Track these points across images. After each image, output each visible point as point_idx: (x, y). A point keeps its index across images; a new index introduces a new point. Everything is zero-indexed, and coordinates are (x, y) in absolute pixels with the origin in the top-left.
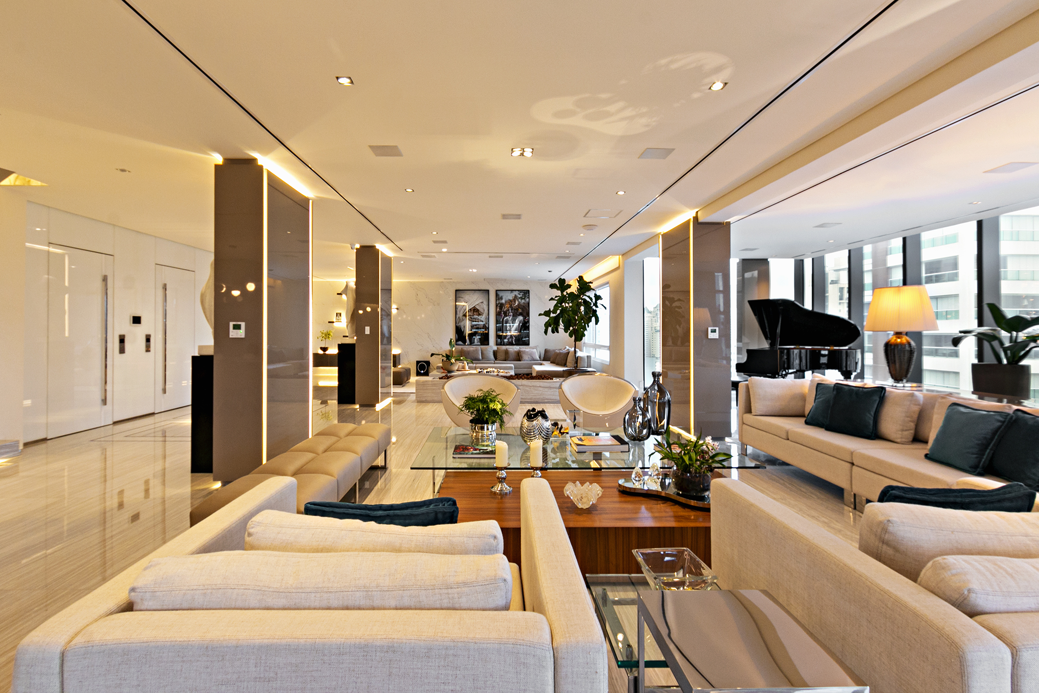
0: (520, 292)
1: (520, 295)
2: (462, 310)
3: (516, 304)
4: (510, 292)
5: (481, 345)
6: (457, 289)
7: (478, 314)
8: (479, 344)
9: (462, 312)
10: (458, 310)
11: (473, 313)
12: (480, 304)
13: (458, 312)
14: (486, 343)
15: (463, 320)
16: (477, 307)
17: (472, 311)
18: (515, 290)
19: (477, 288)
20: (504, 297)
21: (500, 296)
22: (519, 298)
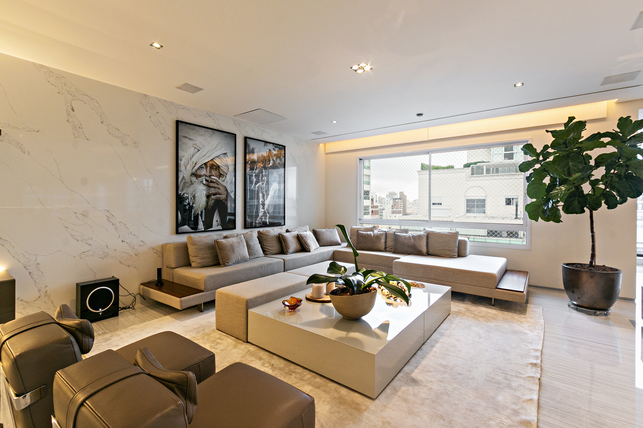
0: (276, 147)
1: (275, 150)
2: (191, 163)
3: (271, 164)
4: (263, 143)
5: (224, 229)
6: (180, 119)
7: (218, 174)
8: (220, 227)
9: (189, 168)
10: (182, 163)
11: (210, 172)
12: (222, 156)
13: (182, 168)
14: (231, 226)
15: (192, 184)
16: (218, 162)
17: (208, 168)
18: (270, 143)
19: (215, 128)
20: (256, 151)
21: (251, 148)
22: (275, 155)
